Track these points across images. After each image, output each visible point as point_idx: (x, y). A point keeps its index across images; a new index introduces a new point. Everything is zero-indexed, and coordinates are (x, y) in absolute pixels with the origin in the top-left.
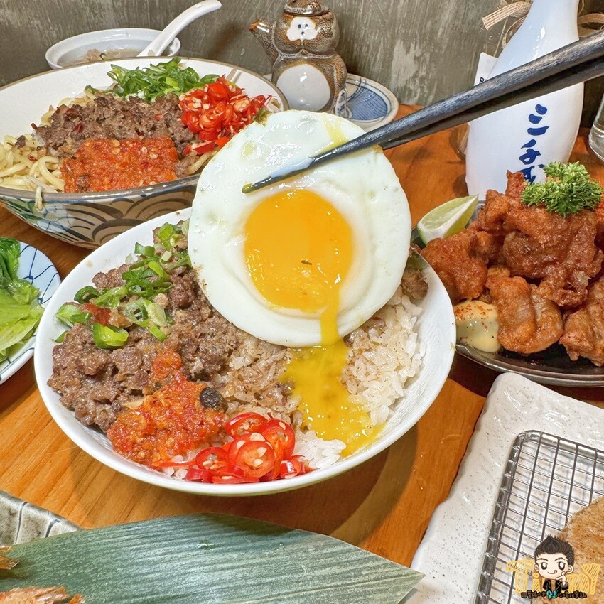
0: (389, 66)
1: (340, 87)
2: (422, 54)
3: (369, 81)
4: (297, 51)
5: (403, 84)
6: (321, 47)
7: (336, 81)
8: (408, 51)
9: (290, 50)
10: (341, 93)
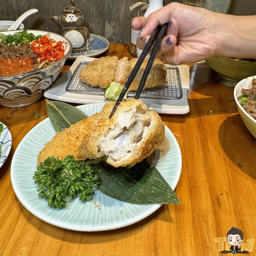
0: (104, 30)
1: (88, 38)
2: (115, 26)
3: (97, 36)
4: (70, 26)
5: (110, 36)
6: (78, 24)
7: (86, 36)
8: (110, 24)
9: (68, 25)
10: (88, 40)
